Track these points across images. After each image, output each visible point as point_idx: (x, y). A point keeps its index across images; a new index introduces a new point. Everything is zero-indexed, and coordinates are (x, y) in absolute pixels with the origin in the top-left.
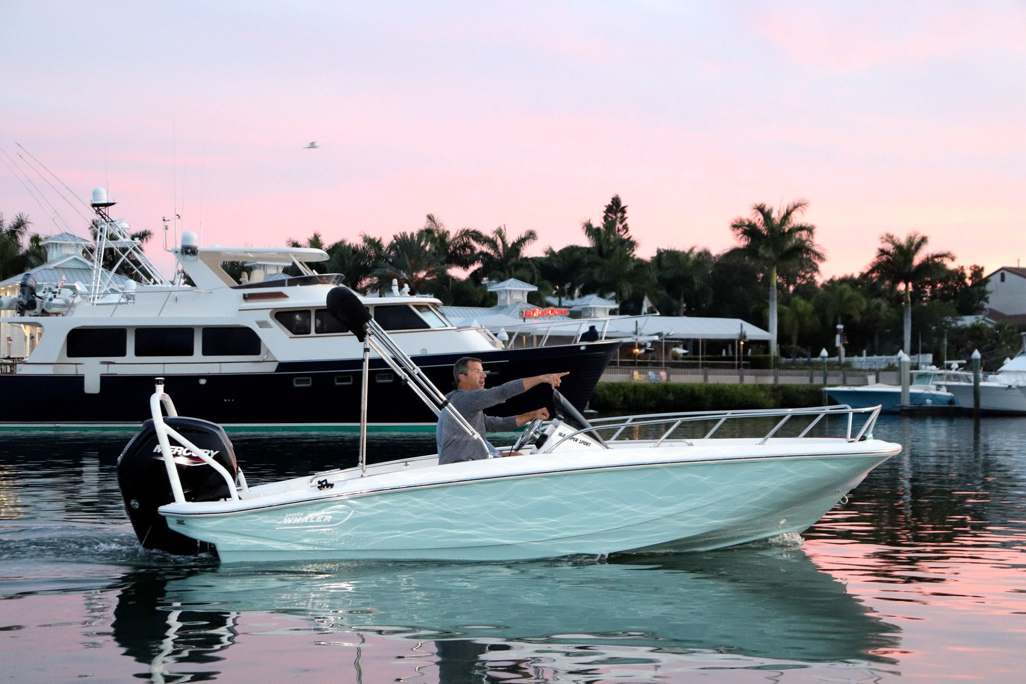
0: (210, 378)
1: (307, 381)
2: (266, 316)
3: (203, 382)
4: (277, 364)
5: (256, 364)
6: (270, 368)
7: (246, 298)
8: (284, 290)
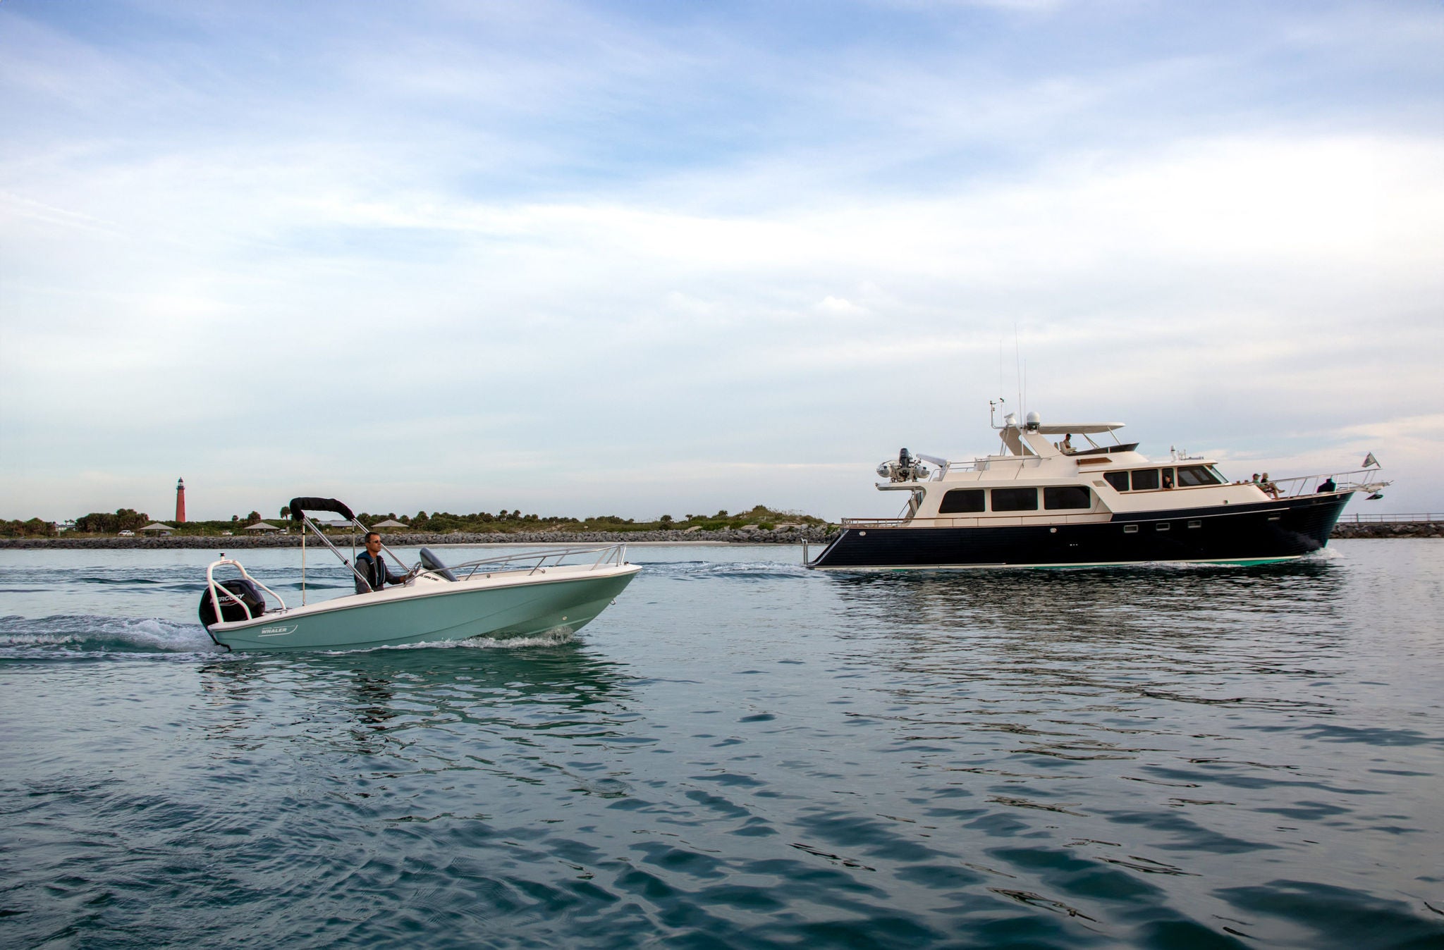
0: (1059, 527)
1: (1135, 528)
2: (1100, 477)
3: (1053, 530)
4: (1111, 516)
5: (1089, 516)
6: (1105, 519)
7: (1079, 463)
8: (1109, 456)
